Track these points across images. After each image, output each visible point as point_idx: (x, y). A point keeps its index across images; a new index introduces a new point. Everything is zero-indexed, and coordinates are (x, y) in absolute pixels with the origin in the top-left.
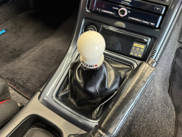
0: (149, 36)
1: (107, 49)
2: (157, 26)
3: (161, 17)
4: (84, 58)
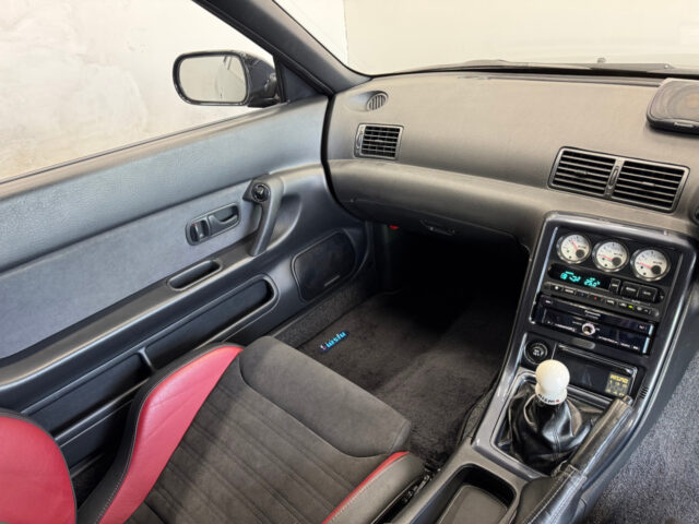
0: (634, 365)
1: (572, 383)
2: (644, 351)
3: (648, 340)
4: (542, 389)
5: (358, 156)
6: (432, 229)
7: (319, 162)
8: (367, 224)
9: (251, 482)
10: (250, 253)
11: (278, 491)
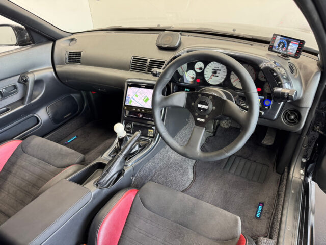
5: (67, 63)
6: (99, 90)
7: (51, 67)
8: (82, 92)
9: (24, 184)
10: (23, 104)
11: (34, 184)
